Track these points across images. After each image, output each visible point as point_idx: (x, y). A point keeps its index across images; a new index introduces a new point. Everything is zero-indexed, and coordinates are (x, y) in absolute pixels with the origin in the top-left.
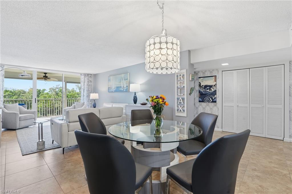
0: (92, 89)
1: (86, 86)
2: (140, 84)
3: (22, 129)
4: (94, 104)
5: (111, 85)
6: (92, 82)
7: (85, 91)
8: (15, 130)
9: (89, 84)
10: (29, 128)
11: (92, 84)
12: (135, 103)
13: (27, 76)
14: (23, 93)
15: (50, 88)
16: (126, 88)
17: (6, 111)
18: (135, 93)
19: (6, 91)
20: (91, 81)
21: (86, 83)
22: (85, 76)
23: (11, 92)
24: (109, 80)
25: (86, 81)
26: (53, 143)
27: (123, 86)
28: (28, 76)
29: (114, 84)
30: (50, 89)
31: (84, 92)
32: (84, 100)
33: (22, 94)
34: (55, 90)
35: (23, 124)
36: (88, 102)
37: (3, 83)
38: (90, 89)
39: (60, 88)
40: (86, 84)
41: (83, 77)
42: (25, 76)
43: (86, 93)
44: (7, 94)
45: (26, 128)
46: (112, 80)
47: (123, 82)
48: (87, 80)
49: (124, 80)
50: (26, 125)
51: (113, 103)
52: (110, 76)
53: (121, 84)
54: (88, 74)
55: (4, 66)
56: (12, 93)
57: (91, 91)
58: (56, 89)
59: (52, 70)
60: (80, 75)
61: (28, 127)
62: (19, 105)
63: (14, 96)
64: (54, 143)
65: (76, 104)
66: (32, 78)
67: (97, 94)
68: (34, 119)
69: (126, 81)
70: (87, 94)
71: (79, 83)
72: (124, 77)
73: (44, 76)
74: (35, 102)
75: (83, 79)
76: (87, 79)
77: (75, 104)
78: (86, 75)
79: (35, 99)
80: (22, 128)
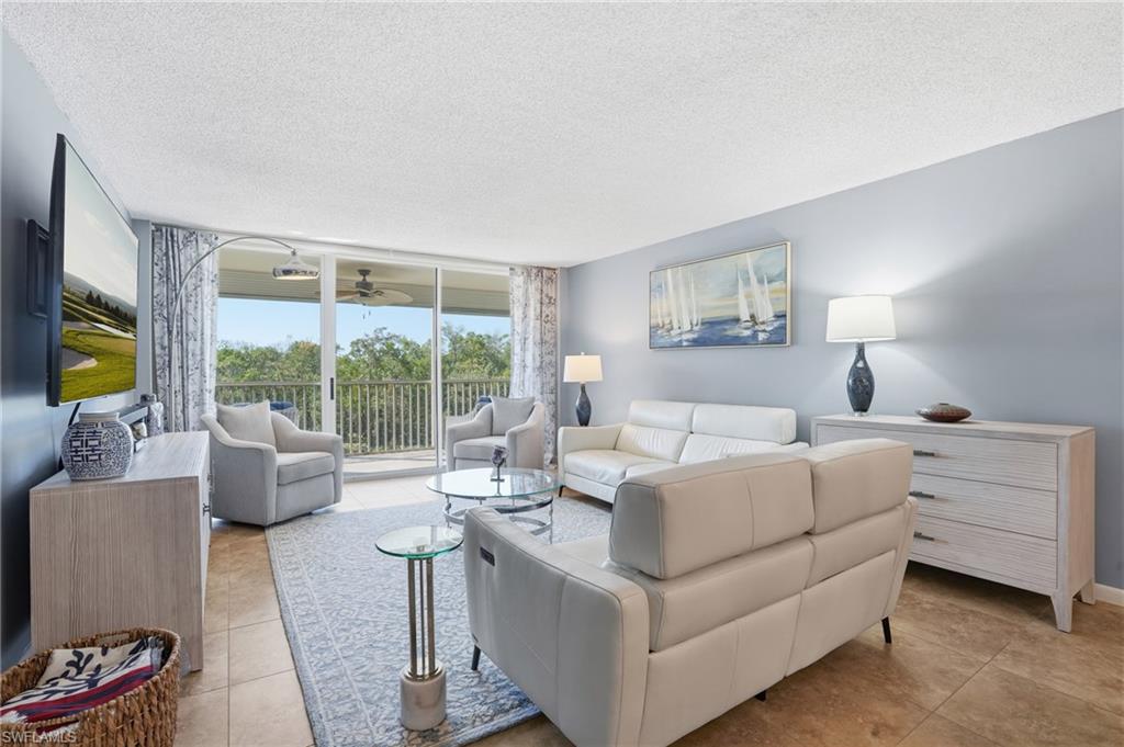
0: (556, 337)
1: (533, 323)
2: (896, 299)
3: (288, 526)
4: (581, 405)
5: (669, 315)
6: (559, 302)
7: (530, 342)
8: (261, 528)
9: (544, 315)
10: (317, 518)
11: (558, 311)
12: (856, 410)
13: (305, 273)
14: (272, 360)
15: (355, 339)
16: (776, 324)
17: (226, 438)
18: (861, 350)
19: (227, 352)
20: (552, 301)
21: (532, 309)
22: (529, 275)
23: (238, 355)
24: (655, 290)
25: (532, 302)
26: (475, 667)
27: (752, 317)
28: (311, 273)
29: (685, 308)
30: (354, 344)
31: (524, 349)
32: (526, 385)
33: (269, 363)
34: (371, 348)
35: (294, 499)
36: (542, 394)
37: (212, 310)
38: (547, 337)
39: (387, 339)
40: (532, 313)
41: (519, 280)
42: (297, 273)
43: (534, 355)
44: (228, 361)
45: (304, 521)
46: (676, 288)
47: (748, 296)
48: (539, 297)
49: (761, 281)
50: (305, 505)
51: (690, 405)
52: (662, 268)
53: (736, 306)
54: (540, 269)
55: (216, 238)
56: (243, 359)
57: (555, 345)
58: (373, 345)
59: (396, 252)
60: (506, 272)
61: (310, 514)
62: (275, 407)
63: (246, 368)
64: (480, 667)
65: (498, 405)
66: (319, 293)
67: (597, 358)
68: (331, 476)
69: (776, 285)
70: (538, 359)
71: (505, 313)
72: (757, 270)
73: (358, 285)
74: (332, 398)
75: (521, 291)
76: (537, 290)
77: (493, 404)
78: (534, 271)
79: (332, 380)
80: (289, 517)
